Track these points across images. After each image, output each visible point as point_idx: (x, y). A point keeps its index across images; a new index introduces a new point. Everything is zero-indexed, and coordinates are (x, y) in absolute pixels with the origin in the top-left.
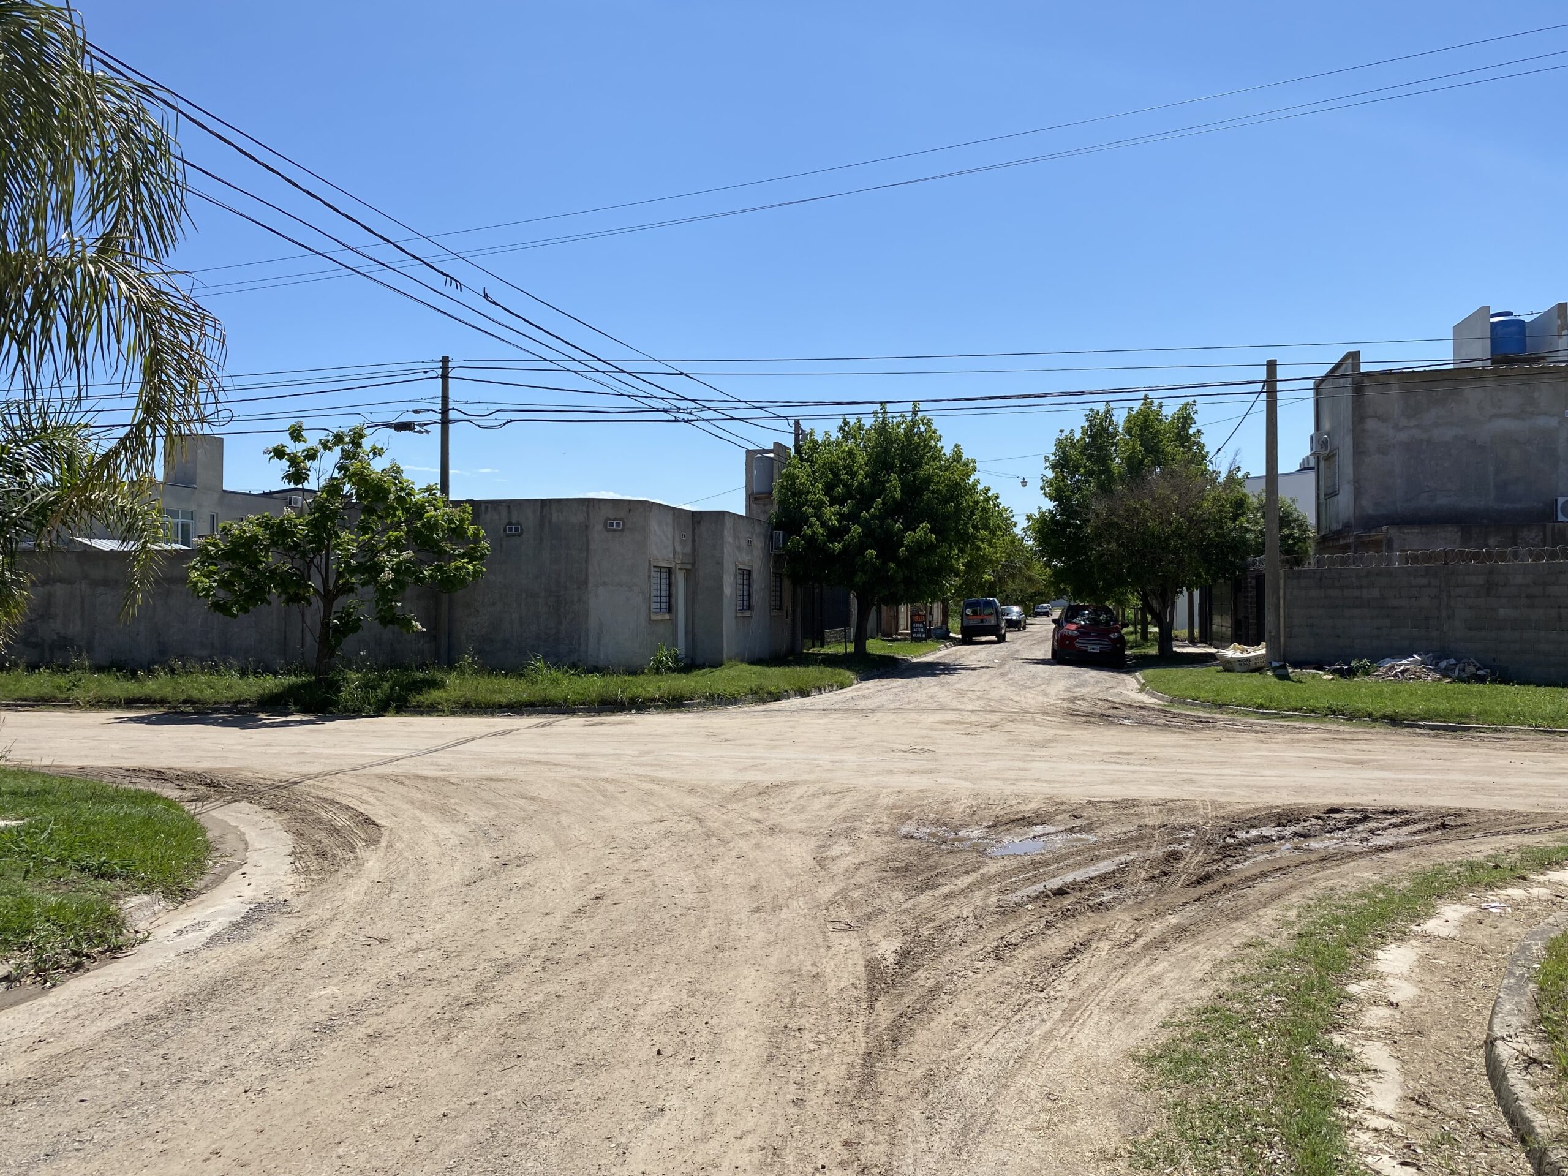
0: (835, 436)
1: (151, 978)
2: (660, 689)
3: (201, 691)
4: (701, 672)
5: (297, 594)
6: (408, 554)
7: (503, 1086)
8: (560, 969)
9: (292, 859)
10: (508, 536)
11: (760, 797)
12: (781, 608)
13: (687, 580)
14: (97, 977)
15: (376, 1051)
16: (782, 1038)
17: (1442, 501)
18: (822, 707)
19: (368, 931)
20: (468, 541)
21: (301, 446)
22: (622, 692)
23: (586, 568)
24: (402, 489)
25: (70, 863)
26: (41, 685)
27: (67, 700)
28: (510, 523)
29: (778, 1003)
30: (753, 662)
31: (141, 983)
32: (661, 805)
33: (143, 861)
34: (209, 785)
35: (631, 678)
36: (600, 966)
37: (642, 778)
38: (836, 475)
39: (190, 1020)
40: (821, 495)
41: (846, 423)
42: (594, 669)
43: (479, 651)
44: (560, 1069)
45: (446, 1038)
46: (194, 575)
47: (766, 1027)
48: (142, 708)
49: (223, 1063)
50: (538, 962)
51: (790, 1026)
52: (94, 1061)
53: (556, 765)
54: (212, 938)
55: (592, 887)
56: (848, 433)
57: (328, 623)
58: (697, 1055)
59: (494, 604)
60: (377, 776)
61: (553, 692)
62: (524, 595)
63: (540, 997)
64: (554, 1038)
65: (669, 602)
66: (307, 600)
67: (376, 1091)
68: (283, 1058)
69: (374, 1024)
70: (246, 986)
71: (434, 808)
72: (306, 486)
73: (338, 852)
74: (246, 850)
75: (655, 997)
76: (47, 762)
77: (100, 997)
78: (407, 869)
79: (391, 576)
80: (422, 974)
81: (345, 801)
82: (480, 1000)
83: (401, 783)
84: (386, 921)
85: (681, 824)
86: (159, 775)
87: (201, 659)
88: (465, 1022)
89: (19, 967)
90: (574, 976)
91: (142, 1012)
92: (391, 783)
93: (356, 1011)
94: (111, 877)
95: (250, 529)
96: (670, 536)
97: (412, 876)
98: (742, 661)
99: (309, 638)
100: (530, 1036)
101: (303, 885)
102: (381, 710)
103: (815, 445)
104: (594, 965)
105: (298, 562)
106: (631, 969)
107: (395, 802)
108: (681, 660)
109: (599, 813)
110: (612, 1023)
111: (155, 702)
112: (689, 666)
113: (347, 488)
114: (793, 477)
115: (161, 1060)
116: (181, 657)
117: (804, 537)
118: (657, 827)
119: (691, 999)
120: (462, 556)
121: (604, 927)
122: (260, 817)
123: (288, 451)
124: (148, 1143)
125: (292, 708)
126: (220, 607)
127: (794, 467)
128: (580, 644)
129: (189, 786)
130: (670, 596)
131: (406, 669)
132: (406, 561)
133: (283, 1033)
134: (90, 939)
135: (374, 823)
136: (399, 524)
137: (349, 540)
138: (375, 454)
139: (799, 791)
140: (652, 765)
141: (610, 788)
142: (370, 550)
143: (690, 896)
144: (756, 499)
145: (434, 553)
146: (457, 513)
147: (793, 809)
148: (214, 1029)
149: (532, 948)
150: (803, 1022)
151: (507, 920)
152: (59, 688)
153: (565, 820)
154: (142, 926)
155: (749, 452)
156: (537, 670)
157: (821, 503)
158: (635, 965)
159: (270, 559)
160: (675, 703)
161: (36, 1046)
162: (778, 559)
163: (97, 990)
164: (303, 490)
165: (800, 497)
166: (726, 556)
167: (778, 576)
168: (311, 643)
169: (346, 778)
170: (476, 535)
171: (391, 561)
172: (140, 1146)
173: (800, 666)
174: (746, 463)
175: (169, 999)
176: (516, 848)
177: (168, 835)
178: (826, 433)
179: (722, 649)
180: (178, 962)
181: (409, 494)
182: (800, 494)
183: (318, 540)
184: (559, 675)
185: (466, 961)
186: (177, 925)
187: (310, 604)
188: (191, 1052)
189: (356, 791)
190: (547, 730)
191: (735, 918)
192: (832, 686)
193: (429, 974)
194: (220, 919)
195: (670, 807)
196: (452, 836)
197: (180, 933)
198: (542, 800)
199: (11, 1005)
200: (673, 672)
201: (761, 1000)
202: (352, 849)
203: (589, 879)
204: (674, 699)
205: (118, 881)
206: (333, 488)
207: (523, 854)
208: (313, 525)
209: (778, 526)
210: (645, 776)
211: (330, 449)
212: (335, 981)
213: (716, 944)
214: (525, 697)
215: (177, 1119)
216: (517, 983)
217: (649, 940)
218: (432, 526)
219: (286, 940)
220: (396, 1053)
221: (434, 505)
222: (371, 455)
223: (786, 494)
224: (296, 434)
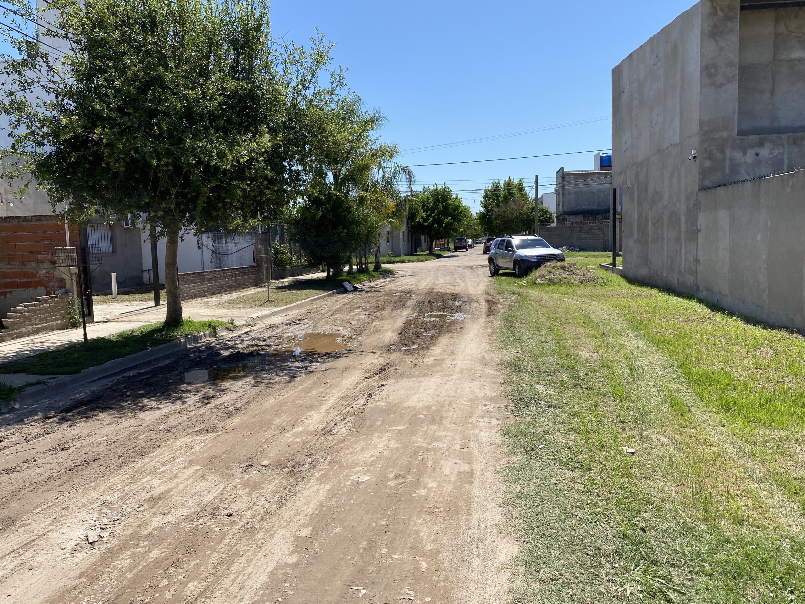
17: (584, 207)
38: (424, 204)
103: (416, 195)
117: (417, 222)
157: (421, 212)
165: (415, 210)
178: (419, 191)
179: (400, 252)
223: (410, 210)
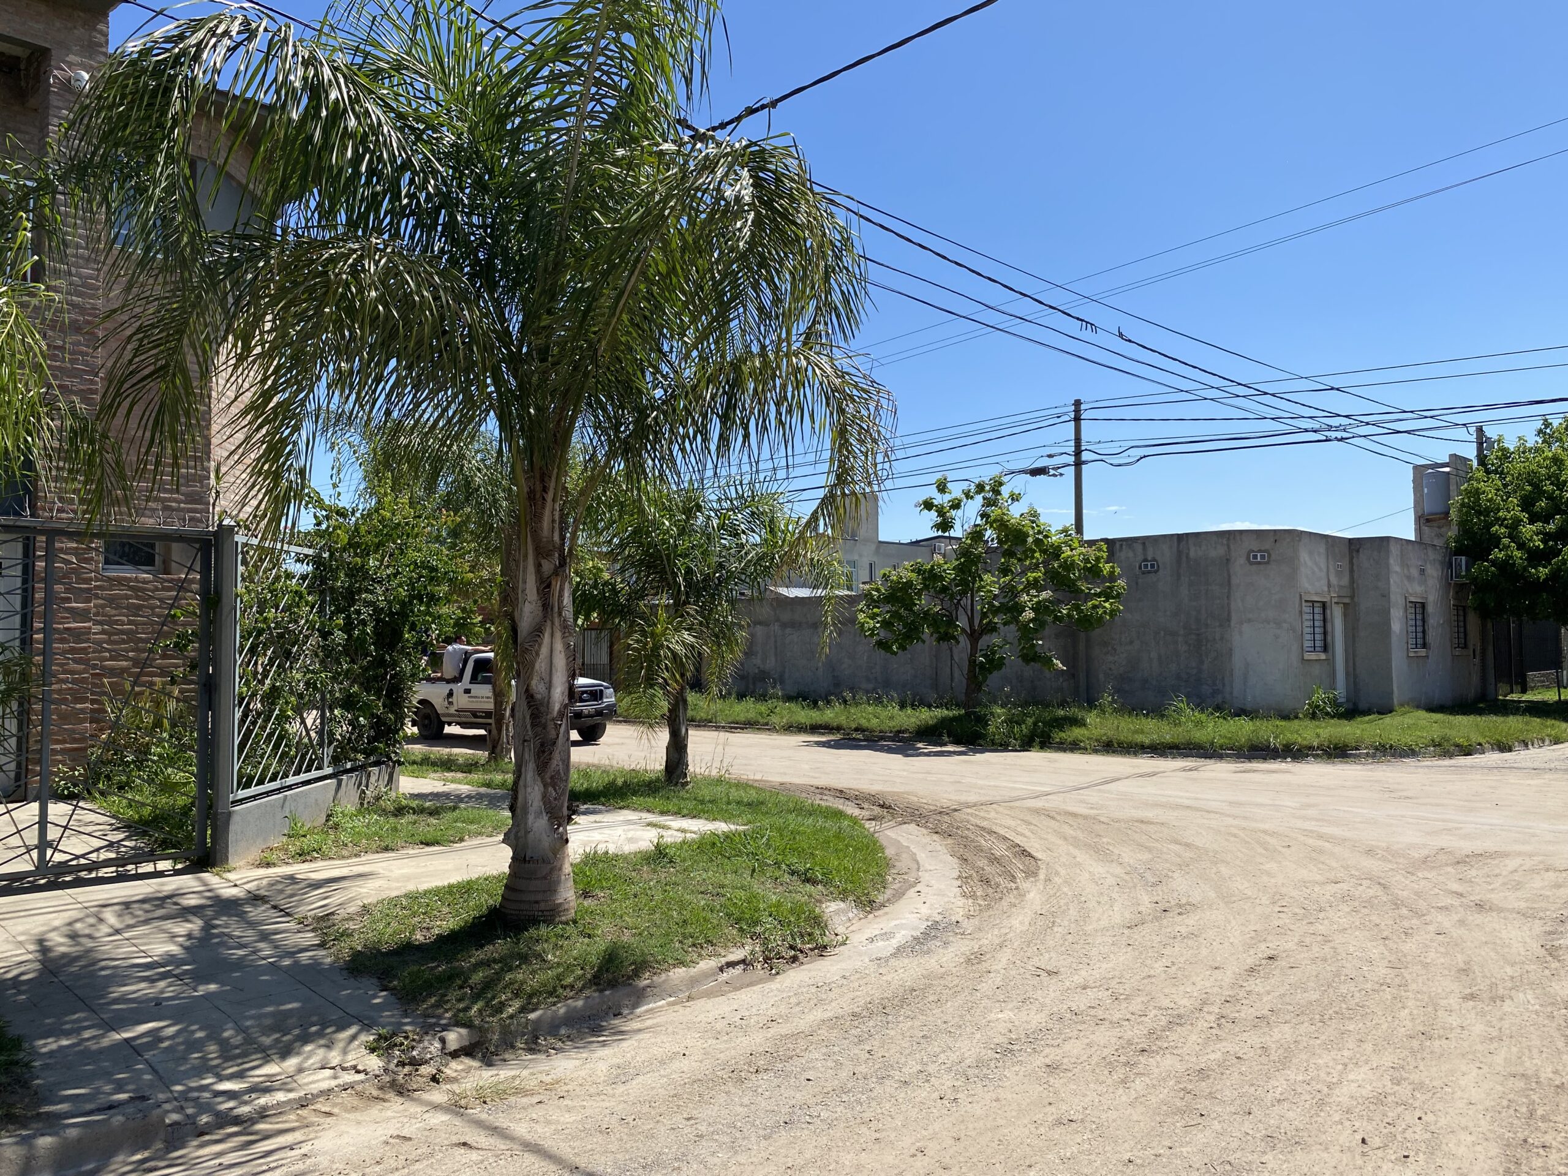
0: (1533, 440)
1: (852, 978)
2: (1318, 736)
3: (869, 721)
4: (1367, 718)
5: (946, 634)
6: (1045, 595)
7: (1188, 1143)
8: (1237, 1029)
9: (959, 883)
10: (1143, 573)
11: (1459, 866)
12: (1465, 646)
13: (1345, 615)
14: (810, 971)
15: (1056, 1082)
16: (1520, 1153)
18: (1532, 766)
19: (1036, 961)
20: (1104, 579)
21: (947, 497)
22: (1275, 738)
23: (1229, 605)
24: (1039, 532)
25: (784, 866)
26: (748, 711)
27: (767, 724)
28: (1145, 560)
29: (1511, 1111)
30: (1431, 709)
31: (845, 982)
32: (1334, 864)
33: (839, 871)
34: (882, 806)
35: (1283, 723)
36: (1283, 1033)
37: (1307, 833)
38: (1537, 487)
39: (888, 1023)
40: (1517, 512)
41: (1547, 424)
42: (1240, 712)
43: (1118, 690)
44: (1249, 1138)
45: (1124, 1081)
46: (861, 617)
47: (1498, 1137)
48: (823, 734)
49: (919, 1067)
50: (1212, 1018)
51: (1530, 1140)
52: (814, 1046)
53: (1208, 812)
54: (898, 949)
55: (1263, 946)
56: (1551, 436)
57: (975, 661)
58: (1412, 1154)
59: (1131, 642)
60: (1029, 809)
61: (1198, 735)
62: (1162, 633)
63: (1218, 1055)
64: (1238, 1102)
65: (1325, 640)
66: (954, 638)
67: (1059, 1123)
68: (970, 1072)
69: (1053, 1055)
70: (931, 998)
71: (1087, 846)
72: (952, 533)
73: (1000, 880)
74: (918, 870)
75: (1351, 1077)
76: (758, 777)
77: (813, 989)
78: (1067, 904)
79: (1032, 615)
80: (1092, 1012)
81: (1002, 832)
82: (1154, 1048)
83: (1053, 818)
84: (1053, 954)
85: (1360, 888)
86: (841, 793)
87: (867, 692)
88: (1140, 1068)
89: (752, 953)
90: (1255, 1039)
91: (848, 1009)
92: (1043, 817)
93: (1033, 1039)
94: (814, 882)
95: (907, 575)
96: (1323, 565)
97: (1073, 912)
98: (1418, 707)
99: (957, 673)
100: (1211, 1096)
101: (972, 909)
102: (1026, 745)
103: (1505, 455)
104: (1275, 1030)
105: (947, 604)
106: (1318, 1042)
107: (1049, 836)
108: (1340, 705)
109: (1262, 867)
110: (1303, 1098)
111: (832, 729)
112: (1351, 711)
113: (989, 533)
114: (1477, 493)
115: (867, 1055)
116: (851, 689)
117: (1494, 563)
118: (1331, 888)
119: (1396, 1088)
120: (1099, 595)
121: (1282, 991)
122: (927, 839)
123: (935, 502)
124: (864, 1129)
125: (946, 738)
126: (883, 645)
127: (1478, 481)
128: (1224, 685)
129: (866, 806)
130: (1325, 633)
131: (1048, 706)
132: (1045, 600)
133: (969, 1048)
134: (802, 936)
135: (1030, 855)
136: (1037, 566)
137: (991, 582)
138: (1013, 499)
139: (1512, 863)
140: (1317, 820)
141: (1272, 841)
142: (1010, 591)
143: (1382, 971)
144: (1428, 520)
145: (1071, 592)
146: (1092, 553)
147: (1504, 884)
148: (908, 1034)
149: (1204, 1003)
150: (1548, 1139)
151: (1174, 968)
152: (761, 714)
153: (1223, 869)
154: (840, 930)
155: (1417, 468)
156: (1179, 711)
157: (1517, 522)
158: (1323, 1038)
159: (923, 602)
160: (1338, 752)
161: (770, 1024)
162: (1460, 589)
163: (811, 982)
164: (950, 538)
165: (1488, 515)
166: (1393, 588)
167: (1461, 609)
168: (960, 679)
169: (1001, 809)
170: (1112, 573)
171: (1031, 600)
172: (857, 1130)
173: (1496, 714)
174: (1414, 481)
175: (869, 999)
176: (1175, 895)
177: (856, 850)
178: (1520, 438)
179: (1392, 693)
180: (873, 967)
181: (1046, 537)
182: (1487, 511)
183: (964, 583)
184: (1203, 717)
185: (1136, 1005)
186: (869, 932)
187: (958, 642)
188: (892, 1051)
189: (1012, 823)
190: (1194, 774)
191: (1443, 1002)
192: (1543, 741)
193: (1100, 1014)
194: (903, 932)
195: (1346, 868)
196: (1109, 876)
197: (871, 940)
198: (1197, 848)
199: (748, 986)
200: (1333, 717)
201: (1489, 1103)
202: (1013, 879)
203: (1258, 937)
204: (1336, 748)
205: (820, 887)
206: (976, 535)
207: (1184, 901)
208: (960, 569)
209: (1458, 552)
210: (1311, 831)
211: (972, 498)
212: (1010, 1006)
213: (1422, 1029)
214: (1168, 738)
215: (886, 1113)
216: (1190, 1038)
217: (1337, 1013)
218: (1069, 566)
219: (962, 960)
220: (1075, 1087)
221: (1070, 546)
222: (1010, 501)
223: (1468, 513)
224: (942, 487)
